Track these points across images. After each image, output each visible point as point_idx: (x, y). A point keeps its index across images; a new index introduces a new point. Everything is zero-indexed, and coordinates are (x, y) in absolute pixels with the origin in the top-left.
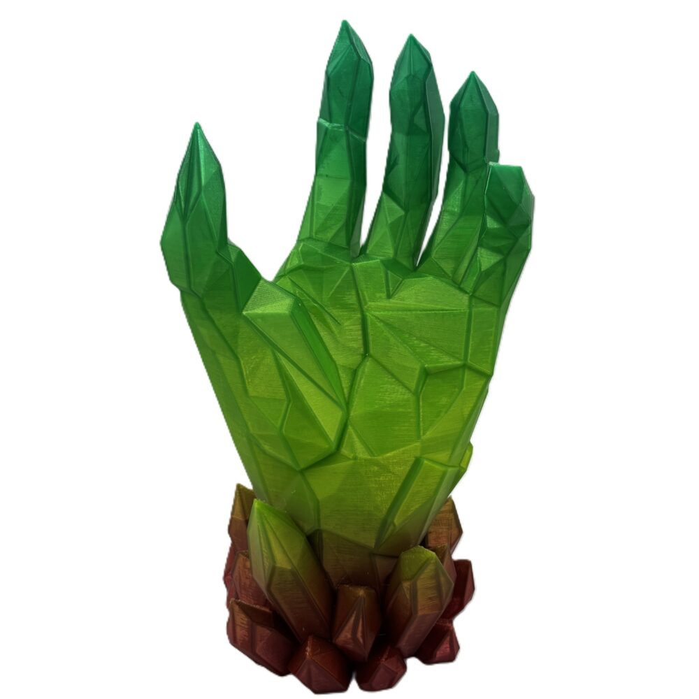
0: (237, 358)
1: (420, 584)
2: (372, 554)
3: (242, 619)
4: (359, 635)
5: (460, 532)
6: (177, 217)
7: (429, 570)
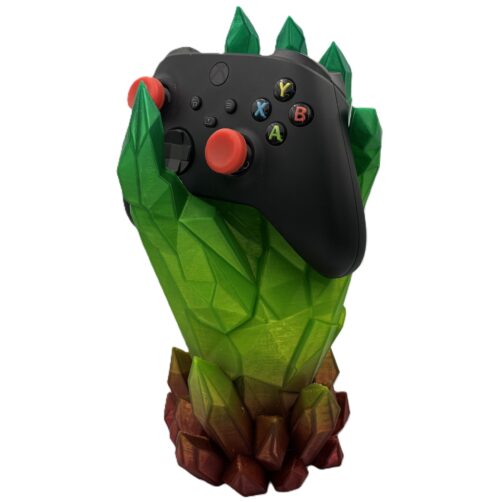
0: (176, 253)
1: (317, 411)
2: (281, 391)
3: (187, 445)
4: (275, 451)
5: (338, 372)
6: (130, 152)
7: (324, 400)
